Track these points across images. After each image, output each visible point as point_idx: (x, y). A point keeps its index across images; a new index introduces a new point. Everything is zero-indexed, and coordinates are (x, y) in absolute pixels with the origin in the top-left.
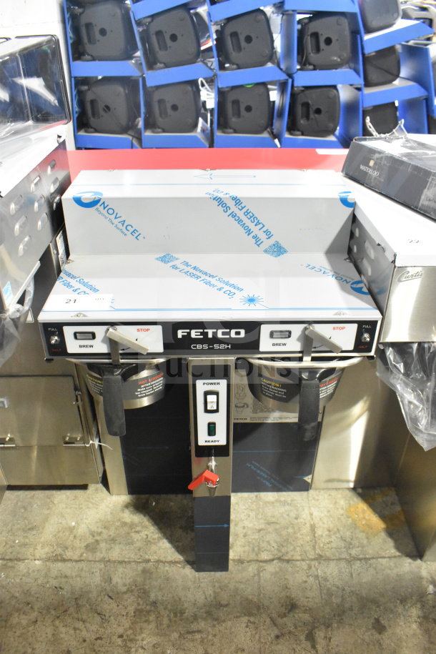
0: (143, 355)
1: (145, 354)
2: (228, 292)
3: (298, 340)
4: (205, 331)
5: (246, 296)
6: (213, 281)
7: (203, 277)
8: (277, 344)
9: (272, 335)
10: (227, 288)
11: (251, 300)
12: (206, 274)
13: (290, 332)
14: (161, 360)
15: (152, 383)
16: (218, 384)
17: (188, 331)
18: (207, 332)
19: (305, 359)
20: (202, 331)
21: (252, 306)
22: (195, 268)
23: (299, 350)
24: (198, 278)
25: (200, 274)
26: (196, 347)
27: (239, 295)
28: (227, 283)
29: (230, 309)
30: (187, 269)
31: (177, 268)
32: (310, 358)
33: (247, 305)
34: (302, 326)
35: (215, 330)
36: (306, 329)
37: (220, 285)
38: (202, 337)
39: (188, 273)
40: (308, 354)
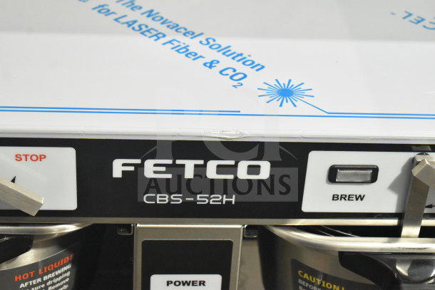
0: (27, 215)
1: (34, 213)
2: (230, 72)
3: (393, 187)
4: (178, 162)
5: (273, 83)
6: (194, 45)
7: (171, 35)
8: (343, 197)
9: (333, 175)
10: (226, 62)
11: (286, 93)
12: (176, 28)
13: (375, 171)
14: (71, 228)
15: (45, 278)
16: (202, 283)
17: (138, 161)
18: (183, 166)
19: (406, 230)
20: (170, 162)
21: (288, 107)
22: (150, 14)
23: (393, 210)
24: (158, 36)
25: (163, 29)
26: (154, 199)
27: (255, 80)
28: (226, 51)
29: (236, 113)
30: (133, 16)
31: (108, 13)
32: (417, 230)
33: (276, 103)
34: (405, 157)
35: (201, 162)
36: (413, 163)
37: (211, 55)
38: (169, 176)
39: (136, 26)
40: (415, 222)
